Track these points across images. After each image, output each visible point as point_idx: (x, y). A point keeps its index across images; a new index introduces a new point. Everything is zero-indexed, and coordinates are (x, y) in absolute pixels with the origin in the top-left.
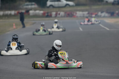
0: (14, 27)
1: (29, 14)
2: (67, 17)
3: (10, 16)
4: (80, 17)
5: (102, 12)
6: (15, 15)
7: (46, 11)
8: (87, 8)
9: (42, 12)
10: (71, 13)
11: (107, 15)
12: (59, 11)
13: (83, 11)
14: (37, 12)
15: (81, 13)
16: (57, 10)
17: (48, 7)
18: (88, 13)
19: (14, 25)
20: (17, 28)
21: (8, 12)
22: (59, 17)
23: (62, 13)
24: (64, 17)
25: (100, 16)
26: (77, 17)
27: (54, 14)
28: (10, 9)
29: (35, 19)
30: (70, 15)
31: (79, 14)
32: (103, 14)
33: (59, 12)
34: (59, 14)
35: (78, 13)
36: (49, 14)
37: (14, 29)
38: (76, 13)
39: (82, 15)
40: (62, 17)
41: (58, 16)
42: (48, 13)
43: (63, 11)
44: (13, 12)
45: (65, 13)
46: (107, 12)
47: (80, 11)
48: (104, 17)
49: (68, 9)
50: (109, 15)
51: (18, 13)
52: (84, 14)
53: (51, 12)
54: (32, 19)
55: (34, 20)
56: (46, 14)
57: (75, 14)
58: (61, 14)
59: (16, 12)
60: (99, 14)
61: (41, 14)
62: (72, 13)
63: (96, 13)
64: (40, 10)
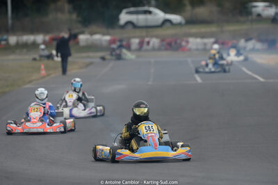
0: (43, 72)
1: (78, 43)
2: (166, 49)
3: (35, 45)
4: (197, 50)
5: (247, 40)
7: (118, 37)
8: (213, 29)
9: (108, 38)
10: (176, 42)
11: (259, 46)
12: (147, 37)
13: (203, 36)
14: (97, 37)
15: (199, 40)
16: (144, 32)
17: (123, 27)
18: (216, 42)
19: (43, 67)
20: (48, 75)
21: (29, 38)
22: (146, 50)
23: (155, 42)
24: (159, 49)
25: (244, 50)
26: (190, 50)
27: (135, 42)
28: (33, 31)
29: (91, 54)
30: (172, 45)
31: (194, 43)
32: (250, 45)
33: (147, 39)
34: (148, 43)
35: (191, 40)
36: (124, 43)
37: (44, 77)
38: (187, 42)
39: (200, 47)
40: (154, 49)
41: (145, 47)
42: (121, 41)
43: (157, 37)
44: (39, 38)
45: (162, 40)
46: (260, 40)
47: (196, 36)
48: (253, 50)
49: (168, 32)
50: (265, 46)
51: (53, 39)
52: (205, 44)
53: (129, 39)
54: (84, 55)
55: (88, 57)
57: (184, 44)
58: (151, 44)
59: (47, 38)
60: (242, 43)
61: (105, 44)
62: (178, 41)
64: (104, 34)
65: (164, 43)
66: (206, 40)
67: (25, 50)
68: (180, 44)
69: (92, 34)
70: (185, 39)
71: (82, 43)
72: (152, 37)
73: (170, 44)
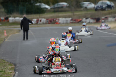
1: (8, 21)
2: (49, 23)
4: (63, 23)
11: (92, 21)
13: (65, 17)
14: (17, 18)
15: (64, 19)
18: (72, 20)
23: (44, 20)
24: (46, 23)
26: (60, 23)
27: (35, 20)
30: (52, 21)
31: (61, 20)
32: (88, 20)
33: (40, 19)
34: (41, 21)
38: (59, 20)
39: (65, 22)
41: (39, 22)
43: (44, 18)
45: (47, 19)
46: (92, 19)
47: (62, 17)
48: (89, 23)
50: (95, 21)
52: (67, 21)
53: (32, 19)
57: (57, 21)
60: (84, 20)
62: (55, 20)
63: (81, 19)
64: (20, 17)
65: (48, 21)
66: (67, 19)
68: (55, 21)
69: (15, 17)
70: (58, 18)
71: (10, 21)
72: (42, 18)
73: (51, 21)
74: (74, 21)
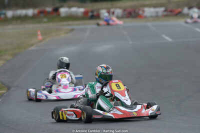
0: (40, 37)
1: (59, 15)
2: (128, 17)
3: (25, 18)
4: (151, 17)
6: (34, 17)
7: (90, 9)
9: (82, 10)
10: (135, 11)
12: (113, 8)
14: (74, 9)
15: (152, 9)
18: (165, 11)
19: (39, 33)
21: (22, 12)
23: (118, 12)
24: (122, 17)
25: (187, 15)
26: (145, 17)
29: (70, 23)
30: (132, 14)
31: (149, 11)
33: (112, 10)
34: (113, 13)
35: (146, 9)
38: (143, 11)
39: (154, 14)
41: (111, 15)
43: (120, 8)
44: (30, 12)
45: (124, 10)
47: (150, 6)
51: (40, 12)
52: (157, 12)
53: (99, 10)
54: (65, 23)
55: (69, 25)
56: (90, 14)
57: (141, 12)
58: (116, 13)
59: (36, 11)
61: (80, 14)
63: (180, 10)
64: (79, 7)
65: (126, 13)
66: (158, 9)
67: (19, 21)
68: (138, 13)
69: (70, 7)
70: (141, 9)
71: (63, 15)
72: (116, 8)
74: (169, 13)
